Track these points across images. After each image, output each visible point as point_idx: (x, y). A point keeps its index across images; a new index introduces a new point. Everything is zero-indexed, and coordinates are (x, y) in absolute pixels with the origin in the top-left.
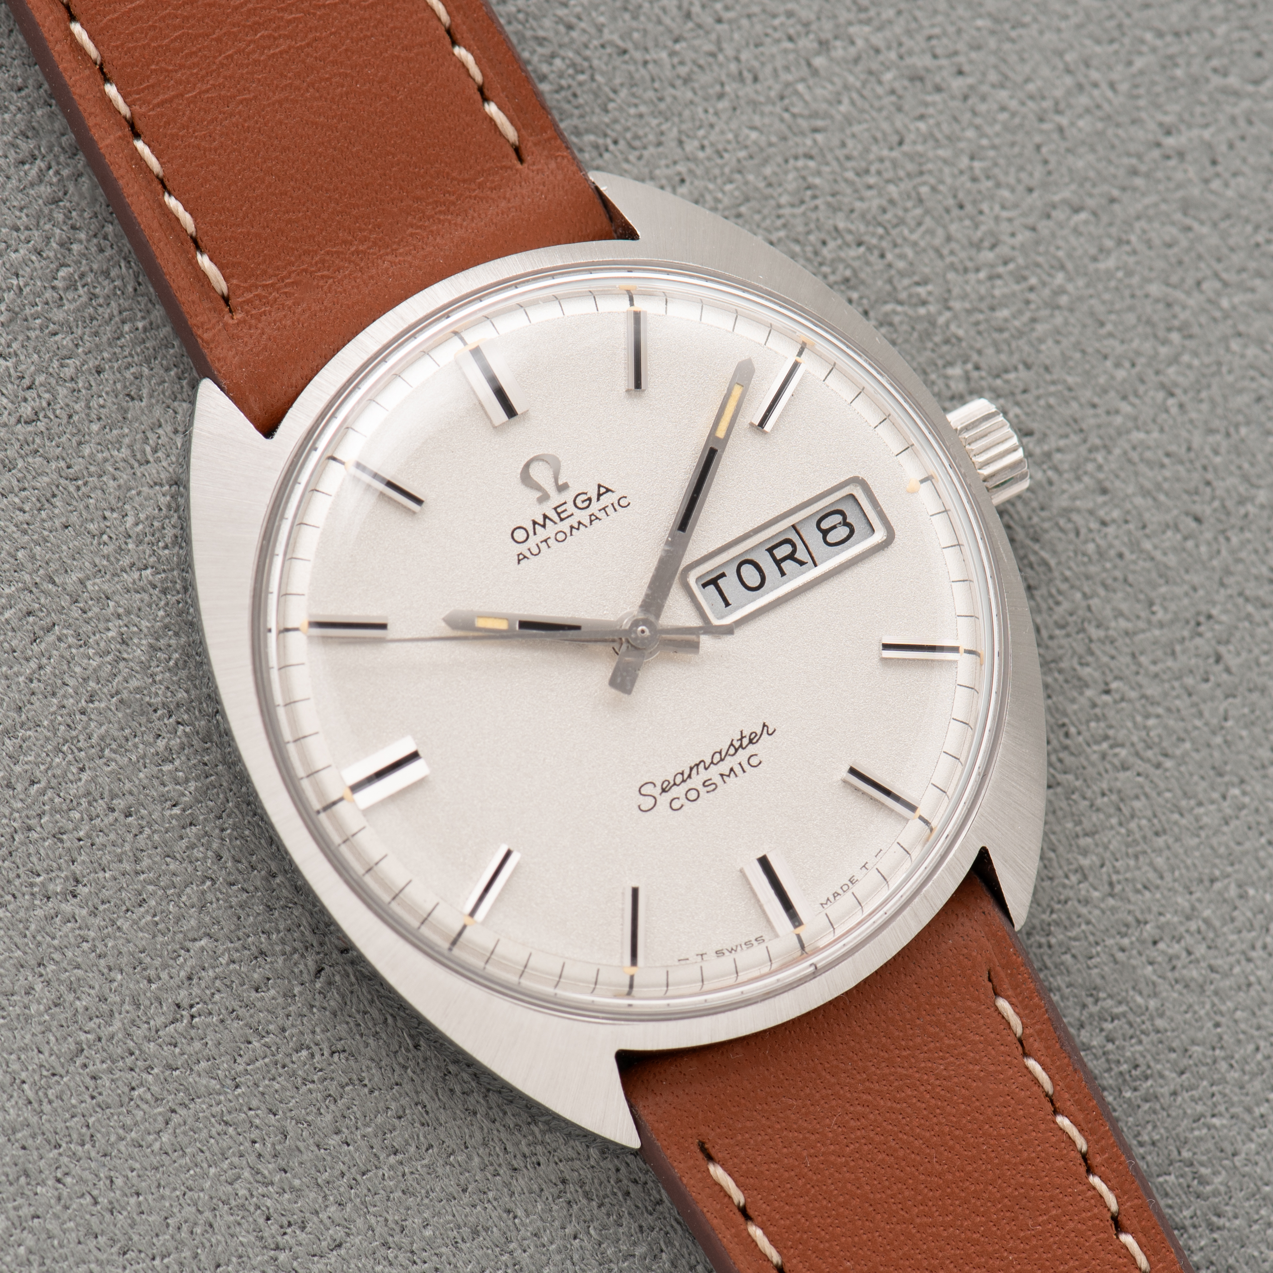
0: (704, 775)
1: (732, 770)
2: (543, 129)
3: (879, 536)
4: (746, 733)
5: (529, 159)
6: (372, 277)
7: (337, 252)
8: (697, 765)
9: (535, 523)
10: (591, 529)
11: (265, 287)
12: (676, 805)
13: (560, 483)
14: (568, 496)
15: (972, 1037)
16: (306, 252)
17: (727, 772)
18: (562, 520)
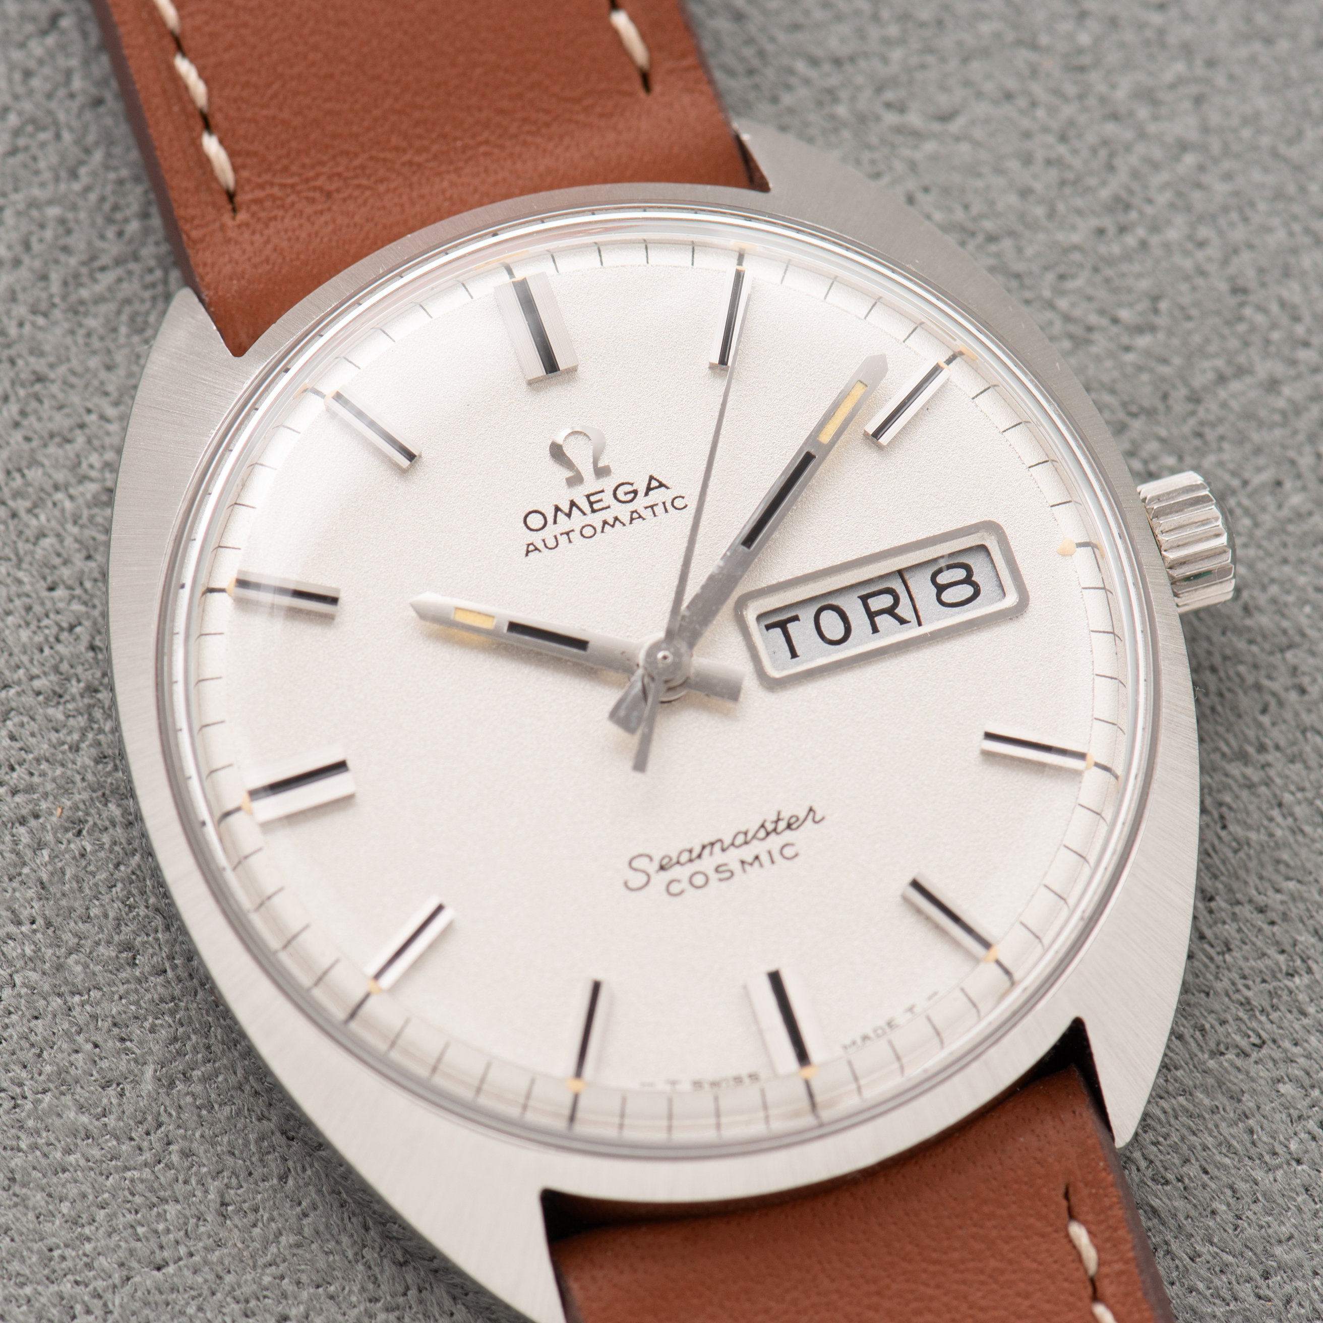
0: (718, 857)
1: (757, 858)
2: (683, 55)
3: (1011, 599)
4: (785, 815)
5: (657, 88)
6: (422, 197)
7: (385, 160)
8: (712, 844)
9: (557, 509)
10: (629, 528)
11: (283, 186)
12: (675, 888)
13: (600, 465)
14: (608, 484)
15: (1028, 1264)
16: (346, 153)
17: (750, 859)
18: (593, 511)
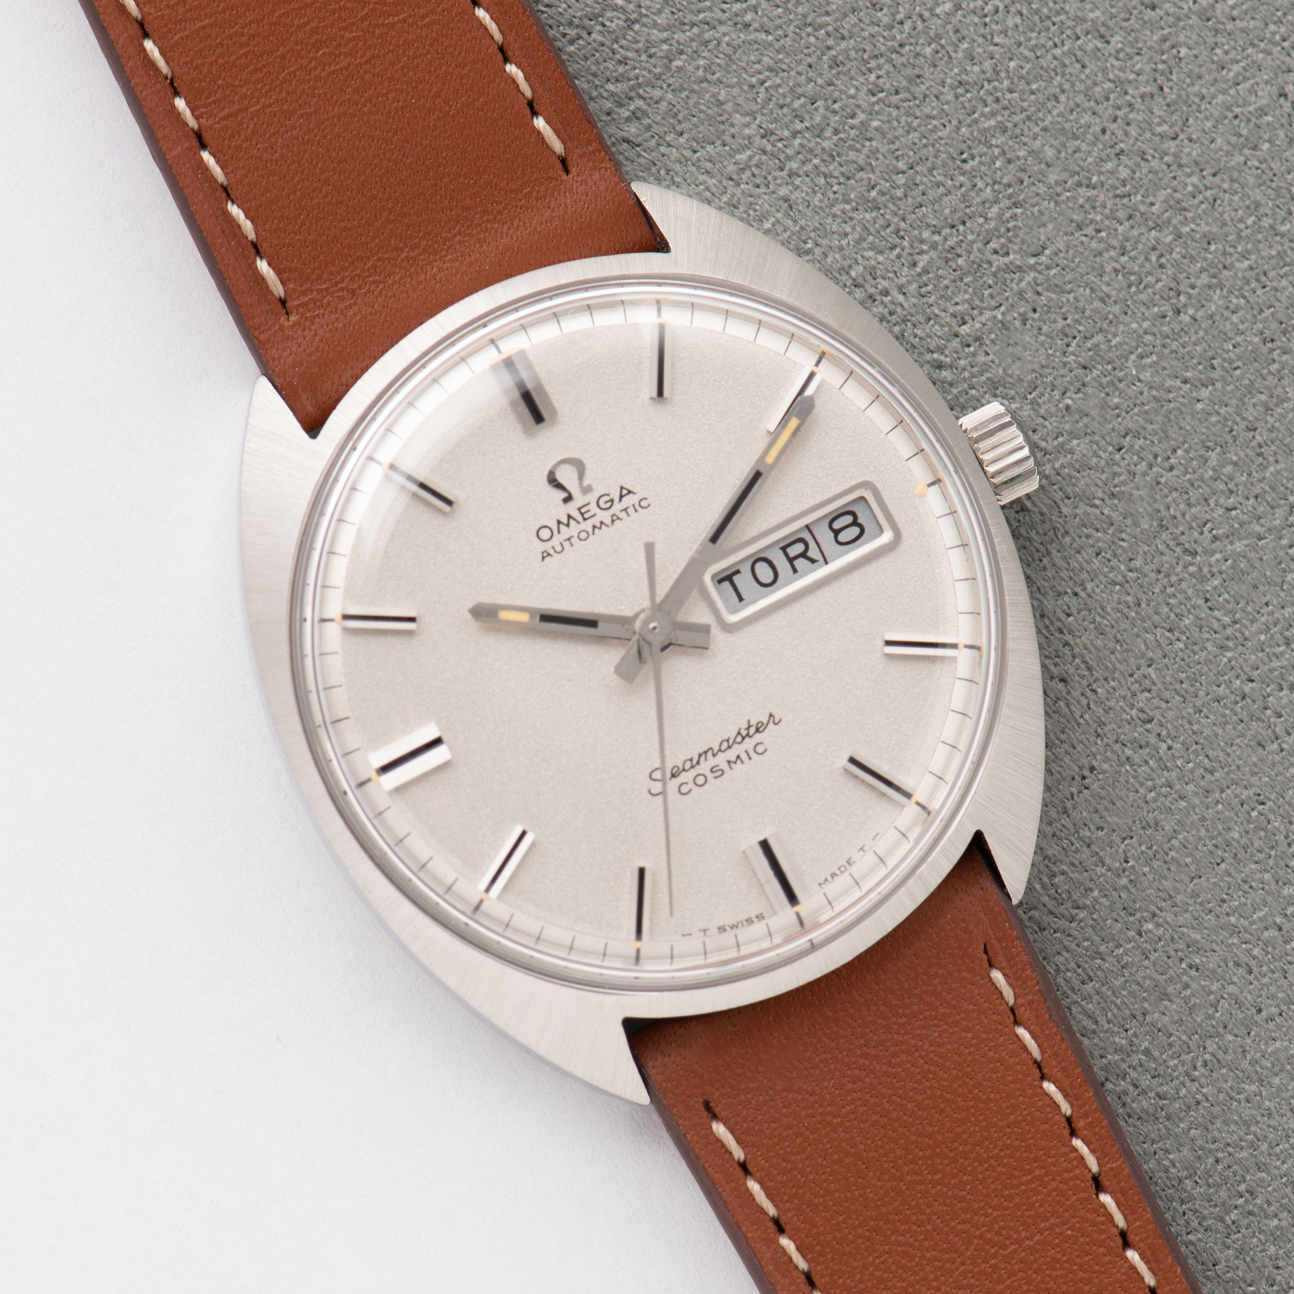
0: (711, 761)
1: (738, 757)
2: (588, 143)
3: (887, 537)
4: (754, 722)
5: (574, 170)
6: (420, 283)
7: (388, 259)
8: (706, 752)
9: (559, 522)
10: (612, 529)
11: (319, 291)
12: (684, 789)
13: (585, 484)
14: (592, 498)
15: (965, 1006)
16: (360, 259)
17: (734, 759)
18: (585, 519)
